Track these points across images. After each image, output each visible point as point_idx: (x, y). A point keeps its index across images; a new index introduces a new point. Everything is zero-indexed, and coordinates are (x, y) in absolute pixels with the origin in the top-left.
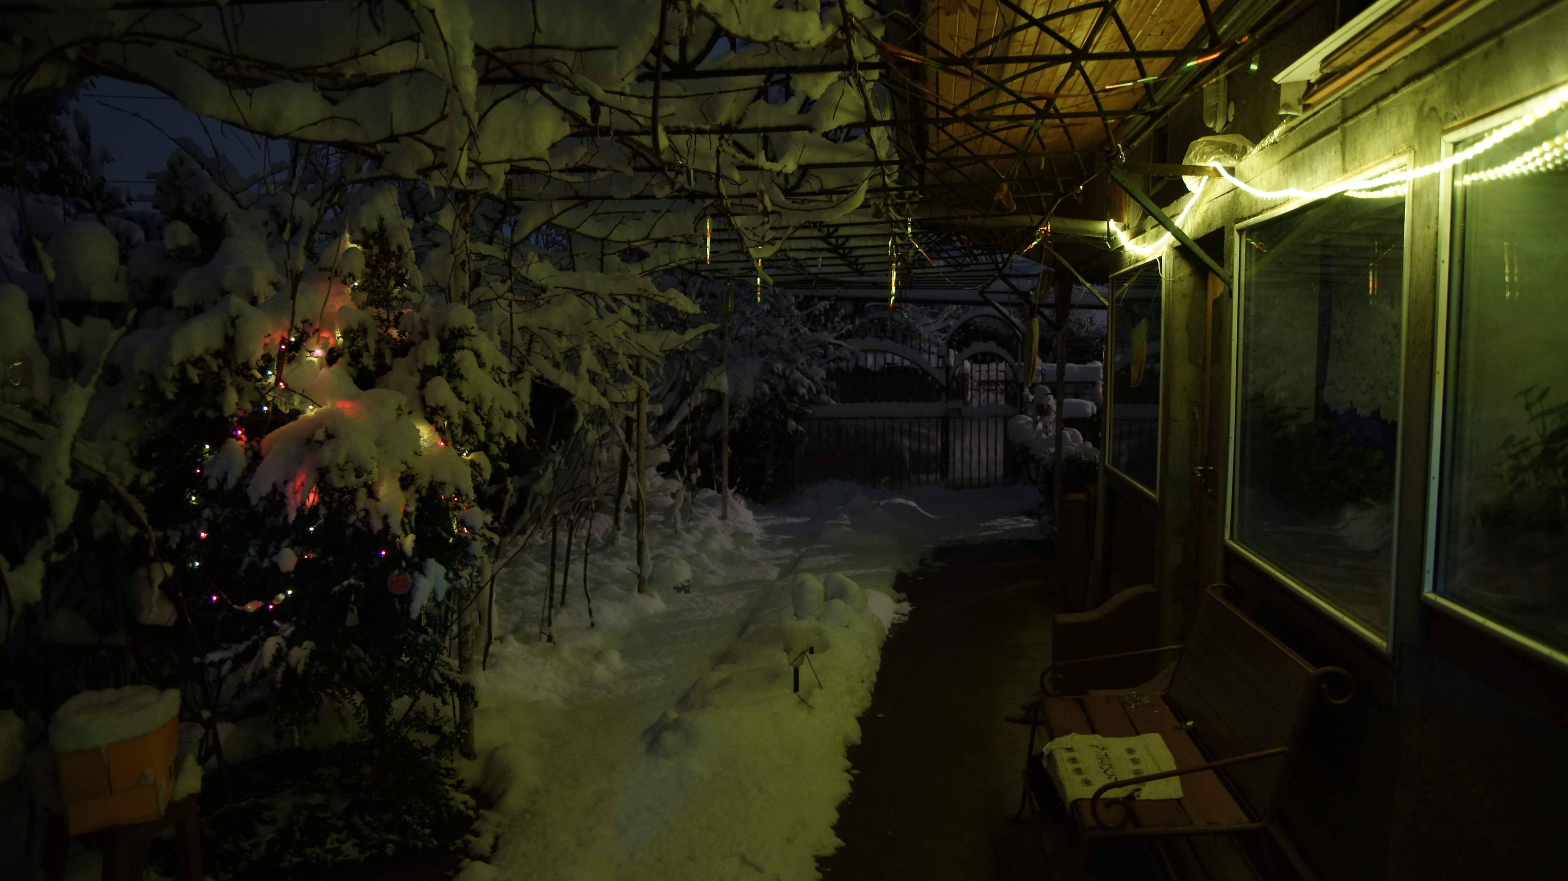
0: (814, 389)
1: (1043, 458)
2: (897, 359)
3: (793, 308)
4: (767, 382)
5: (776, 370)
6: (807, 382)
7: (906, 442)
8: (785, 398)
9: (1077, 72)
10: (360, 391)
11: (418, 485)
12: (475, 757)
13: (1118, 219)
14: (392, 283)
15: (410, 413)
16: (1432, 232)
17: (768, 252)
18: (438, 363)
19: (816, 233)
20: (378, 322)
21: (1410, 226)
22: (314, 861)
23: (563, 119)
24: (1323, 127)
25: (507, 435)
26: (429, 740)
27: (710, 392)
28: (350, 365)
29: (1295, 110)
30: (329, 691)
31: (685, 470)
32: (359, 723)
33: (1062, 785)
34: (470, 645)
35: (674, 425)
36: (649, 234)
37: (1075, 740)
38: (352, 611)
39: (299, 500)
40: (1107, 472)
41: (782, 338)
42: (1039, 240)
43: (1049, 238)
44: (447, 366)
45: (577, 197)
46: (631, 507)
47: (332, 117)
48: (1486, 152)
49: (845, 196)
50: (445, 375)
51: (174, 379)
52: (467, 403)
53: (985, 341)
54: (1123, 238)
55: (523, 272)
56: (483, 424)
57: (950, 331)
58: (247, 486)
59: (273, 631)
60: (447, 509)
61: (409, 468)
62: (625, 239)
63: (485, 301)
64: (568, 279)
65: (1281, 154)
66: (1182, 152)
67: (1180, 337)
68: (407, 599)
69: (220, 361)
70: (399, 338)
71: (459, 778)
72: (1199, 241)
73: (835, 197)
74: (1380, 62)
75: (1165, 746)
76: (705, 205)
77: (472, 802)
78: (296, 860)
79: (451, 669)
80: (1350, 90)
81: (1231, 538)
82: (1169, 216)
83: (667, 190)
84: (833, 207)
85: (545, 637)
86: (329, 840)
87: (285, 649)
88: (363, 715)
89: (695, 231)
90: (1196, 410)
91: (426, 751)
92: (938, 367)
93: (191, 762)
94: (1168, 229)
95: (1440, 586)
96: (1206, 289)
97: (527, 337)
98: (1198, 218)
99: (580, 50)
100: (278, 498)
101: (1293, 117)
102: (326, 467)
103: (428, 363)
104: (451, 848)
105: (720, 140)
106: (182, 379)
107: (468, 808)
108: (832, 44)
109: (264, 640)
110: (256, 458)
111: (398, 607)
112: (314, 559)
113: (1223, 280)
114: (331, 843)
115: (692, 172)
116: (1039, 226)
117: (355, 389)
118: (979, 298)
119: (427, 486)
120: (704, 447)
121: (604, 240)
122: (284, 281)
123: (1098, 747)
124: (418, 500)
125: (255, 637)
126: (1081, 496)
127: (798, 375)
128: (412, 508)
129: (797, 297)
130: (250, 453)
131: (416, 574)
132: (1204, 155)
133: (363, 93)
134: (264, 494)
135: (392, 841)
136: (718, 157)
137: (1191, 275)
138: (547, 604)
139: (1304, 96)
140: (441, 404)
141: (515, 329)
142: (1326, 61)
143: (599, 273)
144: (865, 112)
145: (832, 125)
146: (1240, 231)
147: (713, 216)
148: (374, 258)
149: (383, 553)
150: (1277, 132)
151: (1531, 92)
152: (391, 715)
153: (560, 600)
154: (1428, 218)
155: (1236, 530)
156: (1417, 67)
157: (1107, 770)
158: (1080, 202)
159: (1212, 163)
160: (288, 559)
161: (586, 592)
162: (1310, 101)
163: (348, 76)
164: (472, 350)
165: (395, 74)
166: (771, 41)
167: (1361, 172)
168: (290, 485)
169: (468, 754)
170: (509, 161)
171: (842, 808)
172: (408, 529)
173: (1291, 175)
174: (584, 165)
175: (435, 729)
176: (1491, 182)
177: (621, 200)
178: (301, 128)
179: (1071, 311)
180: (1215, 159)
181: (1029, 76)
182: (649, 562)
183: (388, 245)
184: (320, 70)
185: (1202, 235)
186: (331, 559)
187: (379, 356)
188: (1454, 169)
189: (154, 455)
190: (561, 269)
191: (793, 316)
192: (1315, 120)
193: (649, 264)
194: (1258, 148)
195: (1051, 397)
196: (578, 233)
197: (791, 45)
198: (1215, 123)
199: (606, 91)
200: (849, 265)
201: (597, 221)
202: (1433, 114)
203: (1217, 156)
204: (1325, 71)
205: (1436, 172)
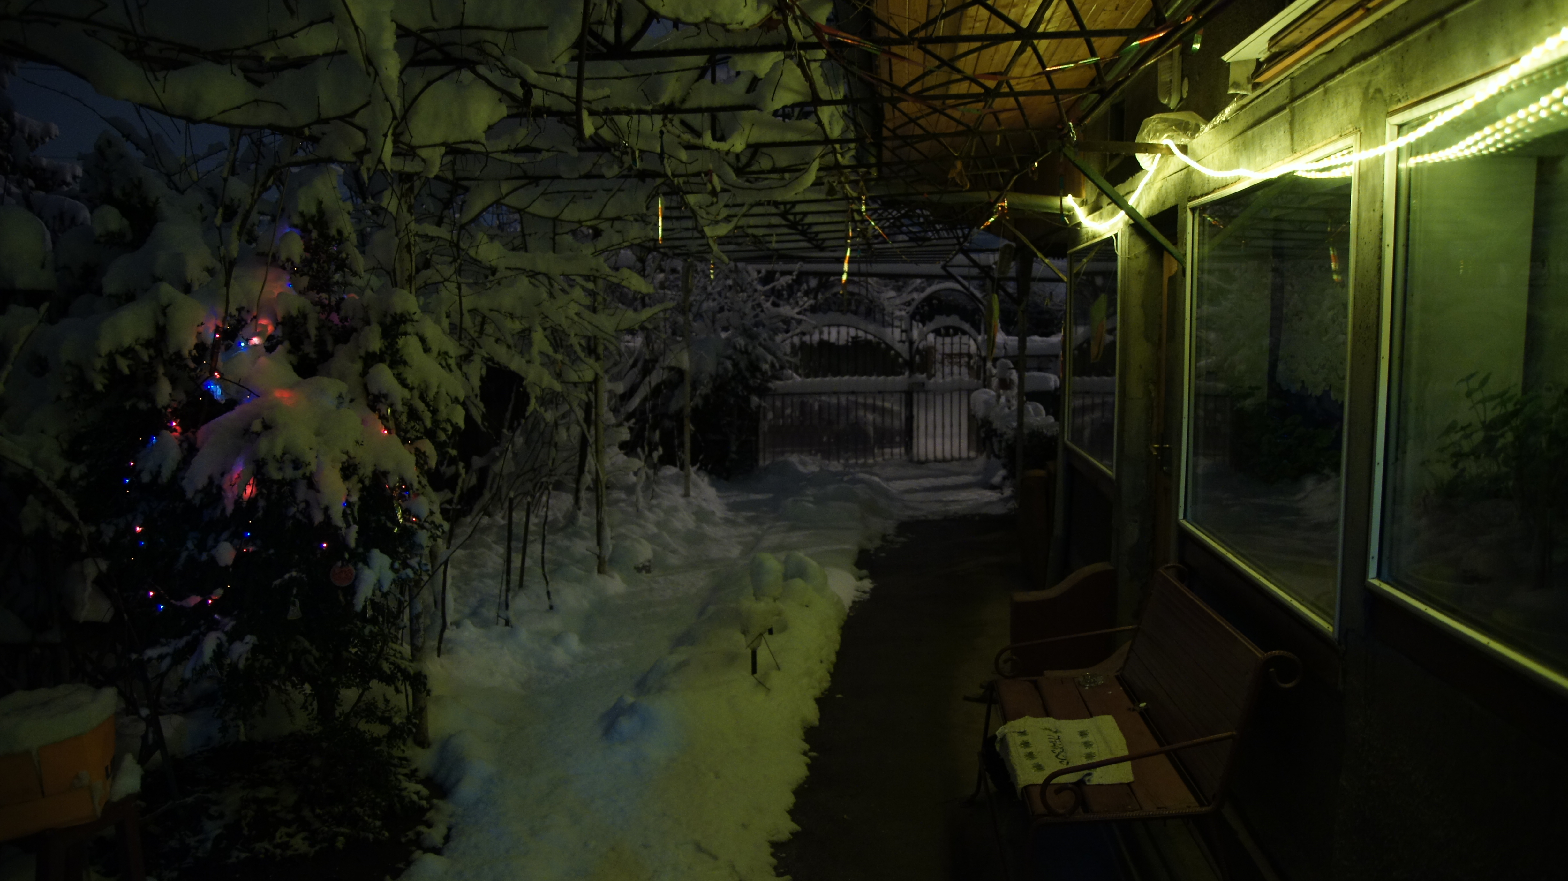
0: (777, 365)
1: (1005, 433)
2: (861, 334)
3: (755, 282)
4: (729, 358)
5: (738, 346)
6: (770, 358)
7: (870, 417)
8: (747, 374)
9: (1029, 50)
10: (300, 379)
11: (360, 475)
12: (429, 745)
13: (1076, 194)
14: (333, 267)
15: (352, 401)
16: (1377, 215)
17: (723, 230)
18: (380, 349)
19: (773, 210)
20: (318, 308)
21: (1356, 208)
22: (262, 856)
23: (500, 101)
24: (1273, 106)
25: (454, 421)
26: (379, 730)
27: (671, 369)
28: (290, 352)
29: (1244, 89)
30: (276, 683)
31: (646, 449)
32: (308, 715)
33: (1014, 770)
34: (422, 632)
35: (635, 402)
36: (601, 213)
37: (1027, 723)
38: (294, 605)
39: (236, 493)
40: (1066, 448)
41: (745, 314)
42: (996, 216)
43: (1007, 214)
44: (389, 352)
45: (525, 176)
46: (592, 486)
47: (256, 101)
48: (1429, 136)
49: (797, 174)
50: (388, 362)
51: (103, 370)
52: (411, 389)
53: (948, 315)
54: (1081, 214)
55: (472, 253)
56: (429, 410)
57: (914, 304)
58: (183, 478)
59: (214, 626)
60: (392, 498)
61: (350, 457)
62: (576, 219)
63: (432, 284)
64: (519, 260)
65: (1232, 134)
66: (1136, 128)
67: (1136, 315)
68: (351, 590)
69: (152, 352)
70: (340, 324)
71: (413, 767)
72: (1152, 219)
73: (787, 176)
74: (1326, 41)
75: (1117, 729)
76: (655, 185)
77: (425, 792)
78: (243, 855)
79: (402, 658)
80: (1298, 69)
81: (1185, 517)
82: (1122, 194)
83: (616, 170)
84: (785, 186)
85: (502, 621)
86: (278, 835)
87: (226, 644)
88: (310, 708)
89: (648, 208)
90: (1151, 387)
91: (377, 741)
92: (901, 341)
93: (129, 762)
94: (1122, 208)
95: (1385, 570)
96: (1161, 266)
97: (479, 319)
98: (1152, 195)
99: (512, 31)
100: (214, 491)
101: (1243, 96)
102: (263, 459)
103: (371, 350)
104: (403, 840)
105: (663, 120)
106: (111, 368)
107: (421, 798)
108: (767, 24)
109: (204, 634)
110: (190, 450)
111: (341, 598)
112: (253, 552)
113: (1176, 259)
114: (281, 838)
115: (637, 153)
116: (997, 201)
117: (295, 377)
118: (942, 272)
119: (370, 475)
120: (668, 424)
121: (555, 220)
122: (219, 266)
123: (1051, 730)
124: (361, 490)
125: (195, 632)
126: (1041, 473)
127: (760, 350)
128: (354, 498)
129: (759, 272)
130: (185, 445)
131: (360, 565)
132: (1157, 132)
133: (288, 75)
134: (200, 486)
135: (342, 834)
136: (661, 137)
137: (1146, 252)
138: (504, 587)
139: (1253, 75)
140: (384, 391)
141: (465, 311)
142: (1274, 40)
143: (551, 253)
144: (810, 91)
145: (778, 105)
146: (1193, 210)
147: (665, 194)
148: (313, 243)
149: (325, 545)
150: (1228, 110)
151: (1473, 76)
152: (341, 706)
153: (518, 583)
154: (1373, 202)
155: (1189, 510)
156: (1363, 47)
157: (1059, 754)
158: (1036, 179)
159: (1164, 140)
160: (226, 553)
161: (544, 575)
162: (1259, 80)
163: (268, 59)
164: (417, 334)
165: (318, 56)
166: (701, 23)
167: (1309, 153)
168: (227, 477)
169: (422, 742)
170: (443, 144)
171: (798, 792)
172: (351, 519)
173: (1242, 155)
174: (527, 146)
175: (385, 720)
176: (1435, 164)
177: (569, 179)
178: (223, 112)
179: (1032, 284)
180: (1168, 137)
181: (983, 52)
182: (609, 543)
183: (328, 228)
184: (238, 53)
185: (1157, 212)
186: (272, 551)
187: (320, 343)
188: (1399, 150)
189: (84, 448)
190: (514, 249)
191: (755, 291)
192: (1264, 99)
193: (601, 243)
194: (1210, 125)
195: (1014, 372)
196: (528, 213)
197: (723, 26)
198: (1170, 100)
199: (538, 72)
200: (809, 240)
201: (547, 200)
202: (1378, 96)
203: (1170, 134)
204: (1273, 50)
205: (1380, 154)
